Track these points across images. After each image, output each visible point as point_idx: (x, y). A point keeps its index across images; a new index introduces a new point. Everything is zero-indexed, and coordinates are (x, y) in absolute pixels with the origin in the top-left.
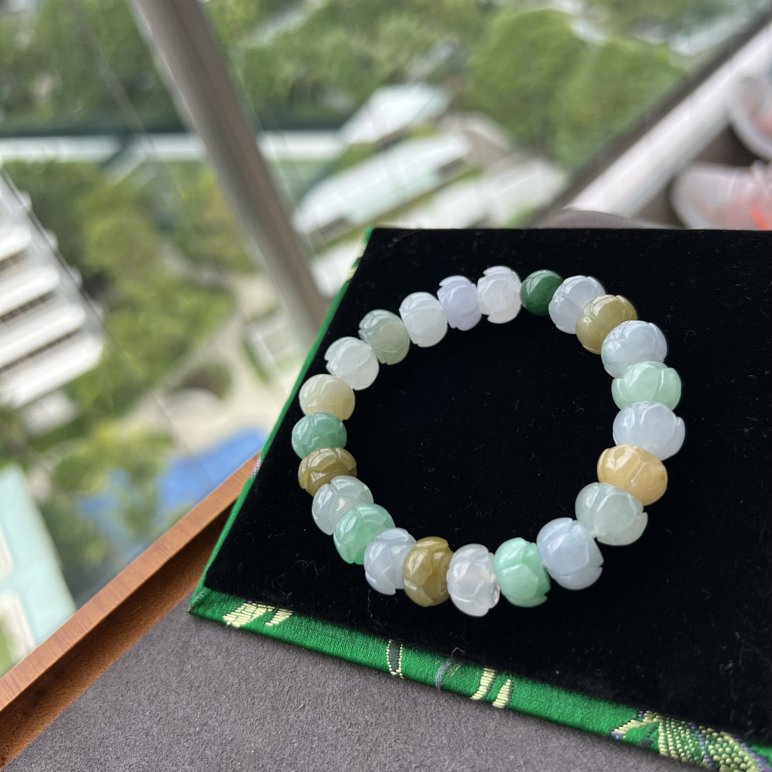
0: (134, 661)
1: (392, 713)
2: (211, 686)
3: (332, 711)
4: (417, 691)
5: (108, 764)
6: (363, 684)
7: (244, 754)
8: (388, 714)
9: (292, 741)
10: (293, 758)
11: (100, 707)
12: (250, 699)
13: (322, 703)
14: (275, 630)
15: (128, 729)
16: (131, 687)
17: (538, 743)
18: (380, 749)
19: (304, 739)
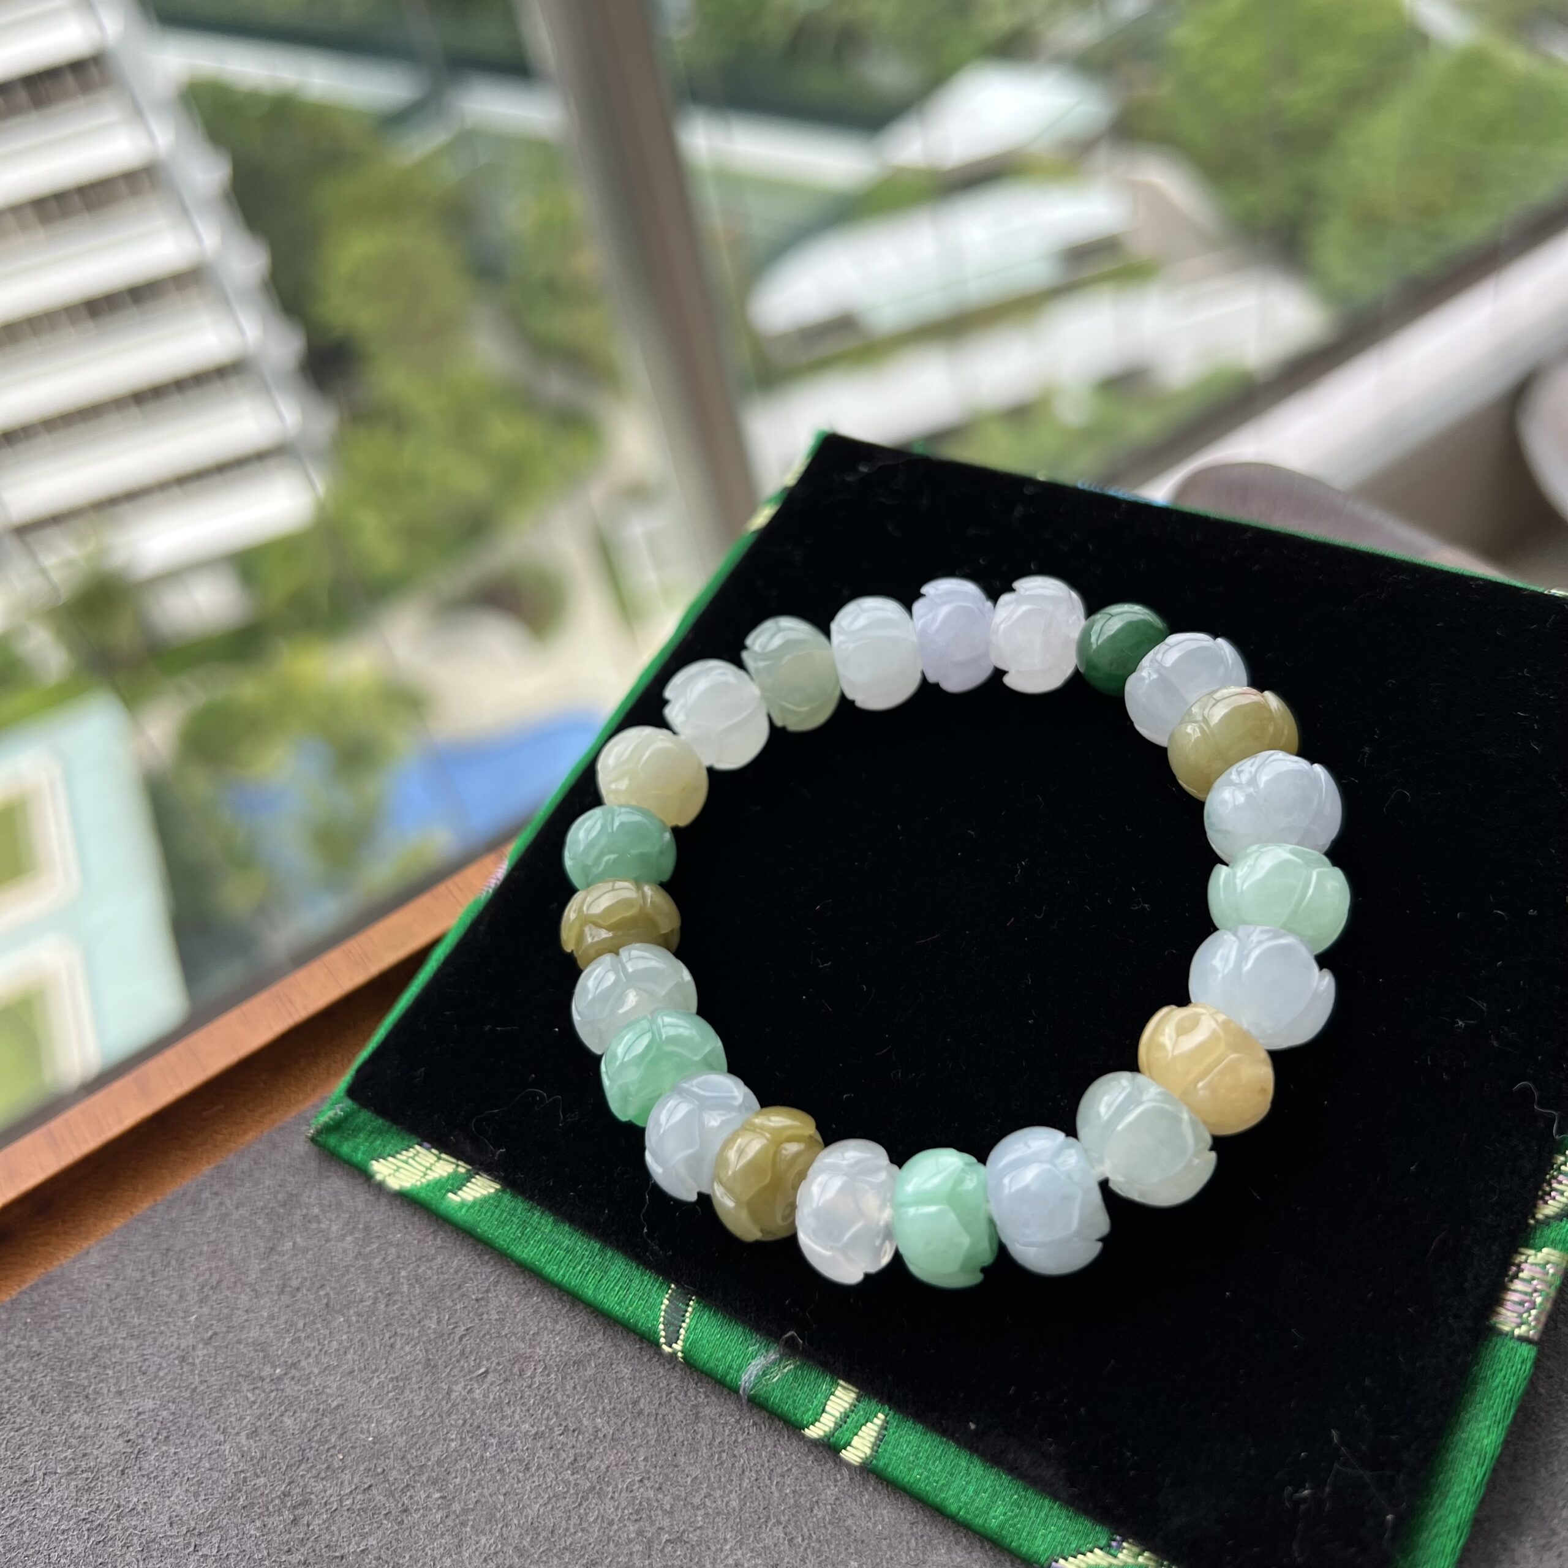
0: (188, 1210)
1: (647, 1425)
2: (322, 1293)
3: (536, 1395)
4: (705, 1393)
5: (99, 1401)
6: (606, 1354)
7: (353, 1440)
8: (639, 1425)
9: (449, 1435)
10: (443, 1469)
11: (108, 1285)
12: (387, 1335)
13: (520, 1375)
14: (464, 1210)
15: (150, 1341)
16: (173, 1262)
17: (909, 1549)
18: (610, 1489)
19: (472, 1437)
